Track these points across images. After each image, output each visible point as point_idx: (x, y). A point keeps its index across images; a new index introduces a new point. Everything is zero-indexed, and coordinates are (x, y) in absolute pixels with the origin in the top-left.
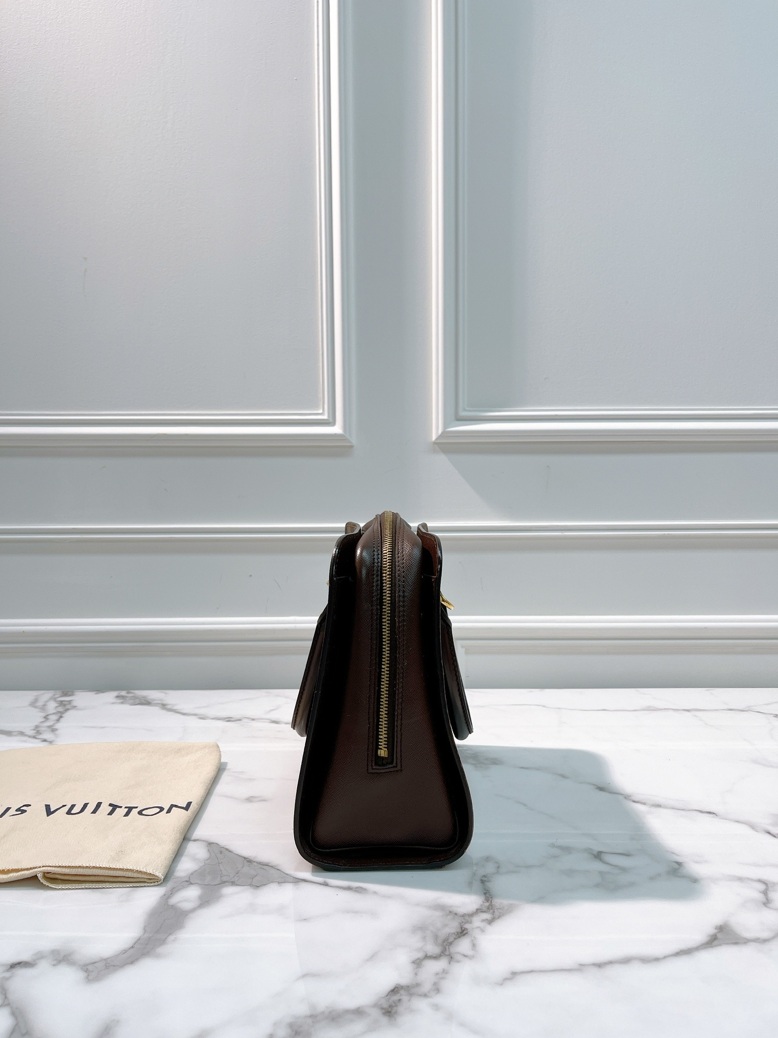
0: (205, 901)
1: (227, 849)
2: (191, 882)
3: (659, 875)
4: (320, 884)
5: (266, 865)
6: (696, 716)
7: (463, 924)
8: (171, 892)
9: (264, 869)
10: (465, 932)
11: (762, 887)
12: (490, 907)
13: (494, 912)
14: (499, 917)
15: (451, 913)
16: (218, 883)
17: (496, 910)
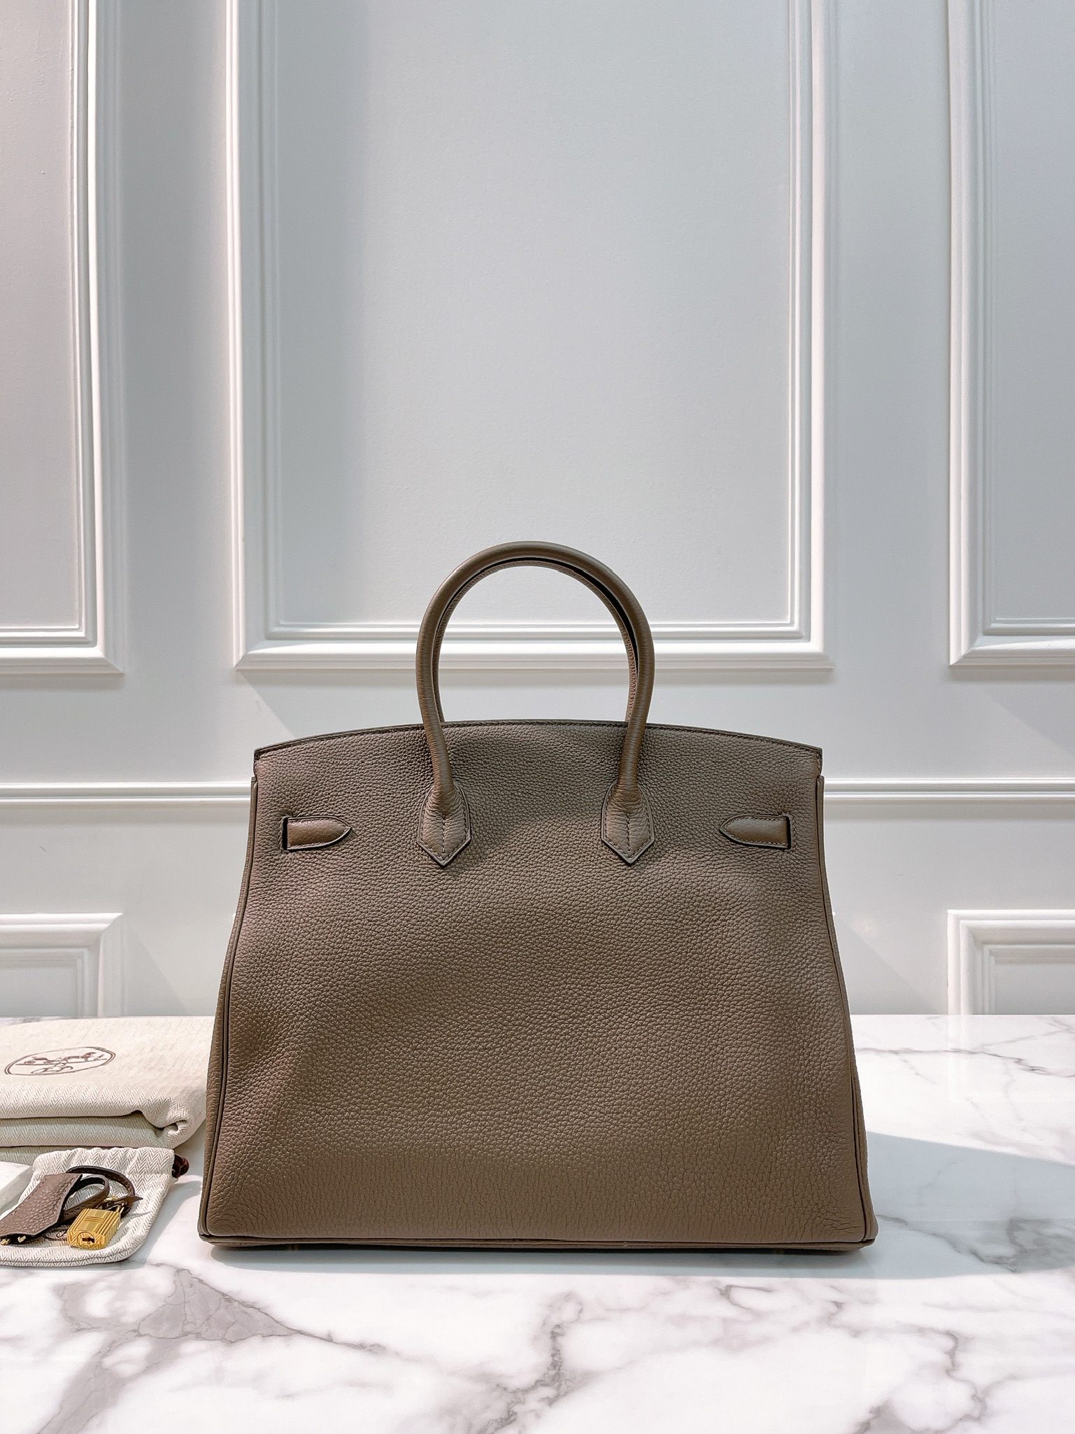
0: (154, 1364)
1: (201, 1281)
2: (143, 1334)
3: (807, 1324)
4: (322, 1339)
5: (252, 1307)
6: (906, 1061)
7: (513, 1404)
8: (108, 1349)
9: (246, 1313)
10: (512, 1418)
11: (949, 1343)
12: (556, 1378)
13: (560, 1385)
14: (566, 1393)
15: (497, 1386)
16: (178, 1336)
17: (563, 1383)
